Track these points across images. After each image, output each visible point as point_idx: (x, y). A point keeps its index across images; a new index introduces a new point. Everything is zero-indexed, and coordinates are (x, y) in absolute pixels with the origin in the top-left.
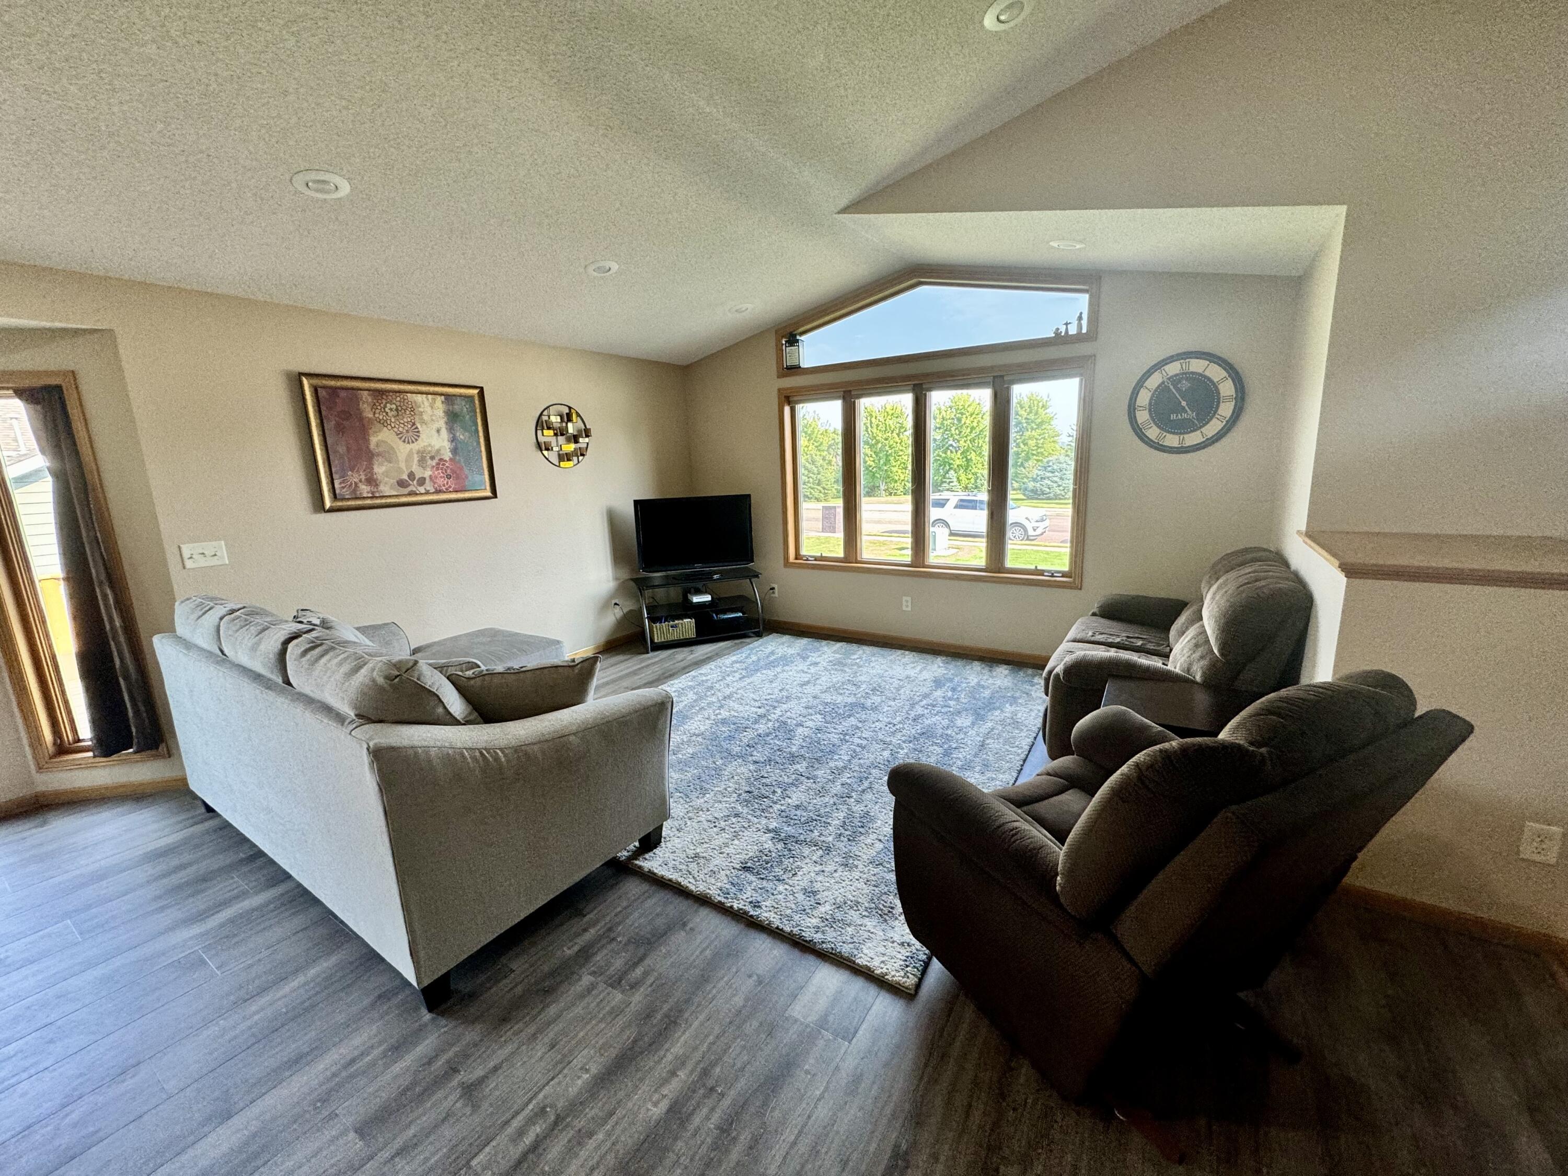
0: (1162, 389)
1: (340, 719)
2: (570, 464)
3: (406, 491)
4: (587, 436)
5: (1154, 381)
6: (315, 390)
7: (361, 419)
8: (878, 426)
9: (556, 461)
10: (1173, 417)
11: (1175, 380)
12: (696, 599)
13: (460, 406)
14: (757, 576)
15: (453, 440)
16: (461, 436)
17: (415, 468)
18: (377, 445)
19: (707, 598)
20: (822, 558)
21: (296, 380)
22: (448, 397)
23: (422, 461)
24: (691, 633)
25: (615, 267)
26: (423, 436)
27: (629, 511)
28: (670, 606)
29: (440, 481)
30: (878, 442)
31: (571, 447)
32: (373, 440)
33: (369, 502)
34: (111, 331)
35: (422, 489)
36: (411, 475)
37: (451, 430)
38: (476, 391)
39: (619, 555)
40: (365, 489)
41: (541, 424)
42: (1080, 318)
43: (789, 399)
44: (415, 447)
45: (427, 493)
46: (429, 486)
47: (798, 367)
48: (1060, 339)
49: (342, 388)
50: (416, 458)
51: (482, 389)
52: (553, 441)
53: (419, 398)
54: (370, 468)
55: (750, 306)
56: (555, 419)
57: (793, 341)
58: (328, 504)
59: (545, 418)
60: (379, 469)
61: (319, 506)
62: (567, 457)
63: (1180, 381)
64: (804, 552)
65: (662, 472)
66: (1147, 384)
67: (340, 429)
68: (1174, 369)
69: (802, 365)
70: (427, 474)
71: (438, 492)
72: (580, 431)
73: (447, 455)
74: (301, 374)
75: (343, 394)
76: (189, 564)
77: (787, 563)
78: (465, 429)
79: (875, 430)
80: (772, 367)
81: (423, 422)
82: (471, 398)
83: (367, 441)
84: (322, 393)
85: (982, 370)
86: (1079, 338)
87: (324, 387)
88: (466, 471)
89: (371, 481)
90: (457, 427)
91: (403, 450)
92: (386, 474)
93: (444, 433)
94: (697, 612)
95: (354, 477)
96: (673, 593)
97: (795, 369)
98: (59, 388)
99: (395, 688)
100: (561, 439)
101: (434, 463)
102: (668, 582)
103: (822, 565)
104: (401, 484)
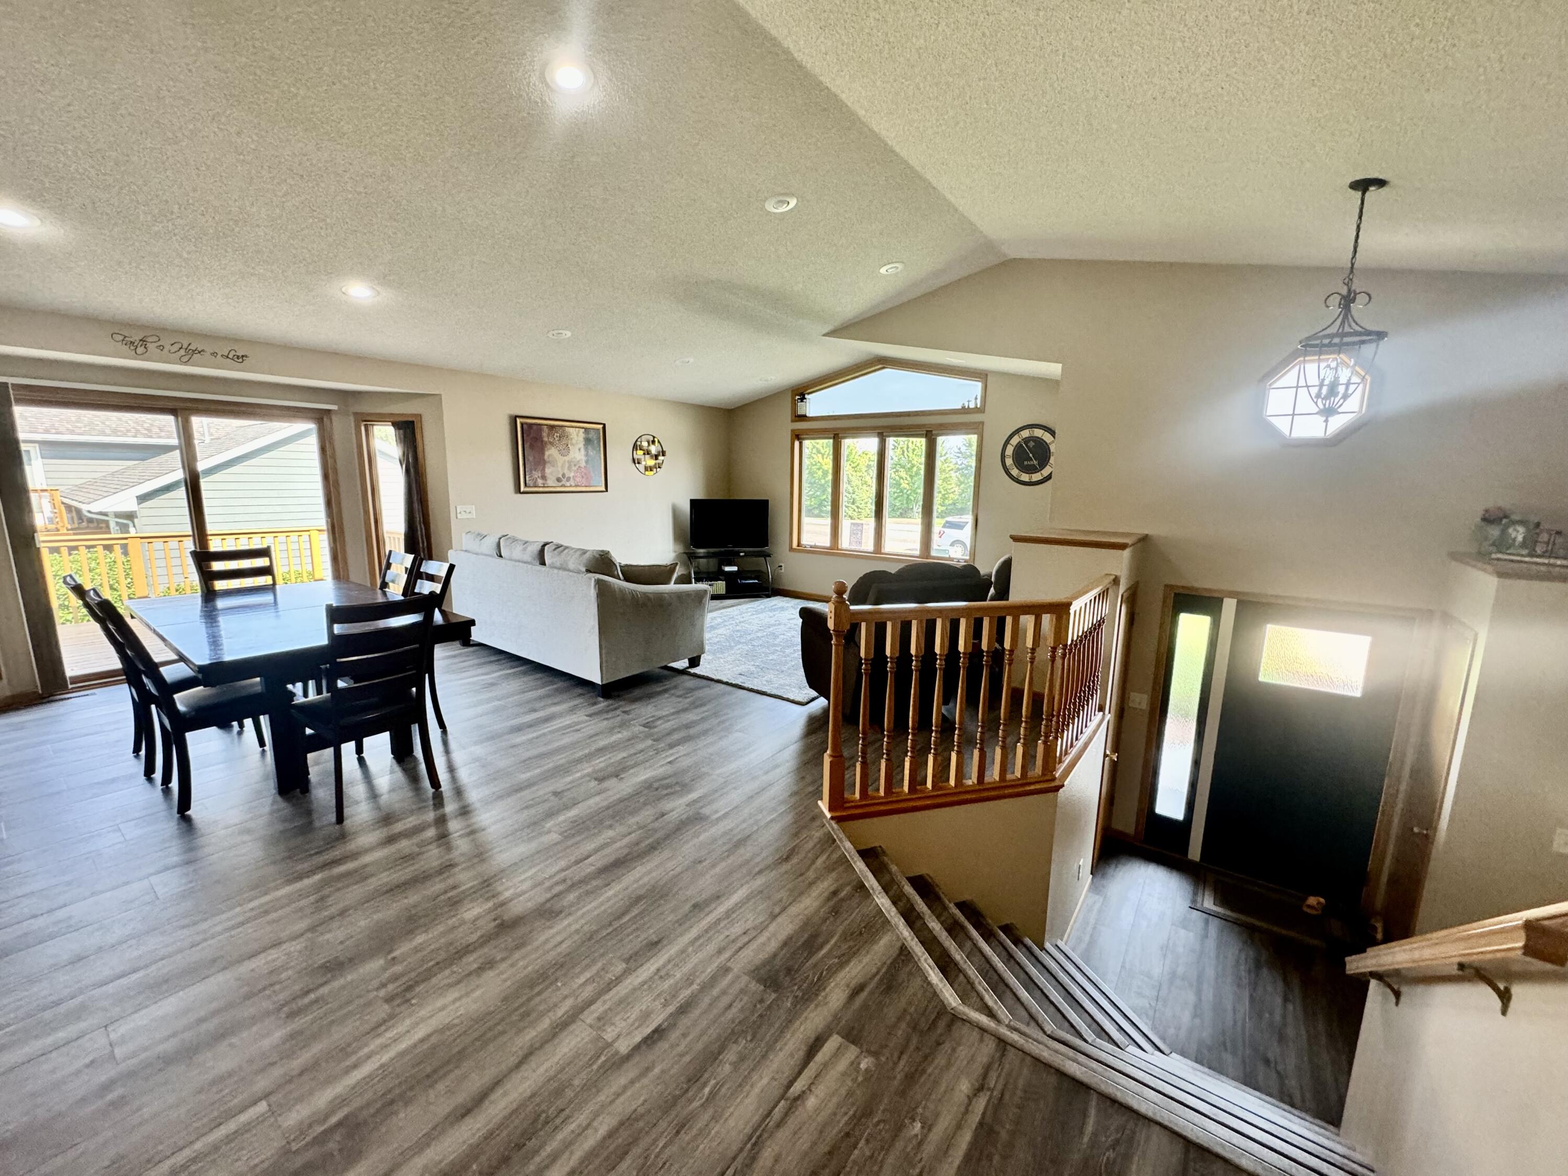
0: (1019, 447)
1: (579, 572)
2: (652, 473)
3: (560, 484)
4: (663, 455)
5: (1015, 440)
6: (522, 424)
7: (542, 441)
8: (914, 450)
9: (642, 470)
10: (1026, 463)
11: (1027, 440)
12: (727, 569)
13: (592, 435)
14: (769, 556)
15: (587, 455)
16: (591, 453)
17: (566, 471)
18: (549, 456)
19: (735, 569)
20: (815, 547)
21: (514, 419)
22: (586, 429)
23: (569, 468)
24: (722, 591)
25: (692, 360)
26: (571, 452)
27: (687, 507)
28: (708, 573)
29: (578, 479)
30: (913, 466)
31: (651, 462)
32: (547, 453)
33: (541, 489)
34: (440, 395)
35: (568, 484)
36: (564, 475)
37: (586, 449)
38: (601, 426)
39: (678, 536)
40: (540, 482)
41: (635, 447)
42: (976, 399)
43: (798, 436)
44: (566, 458)
45: (571, 486)
46: (572, 482)
47: (805, 416)
48: (965, 411)
49: (534, 424)
50: (567, 465)
51: (604, 425)
52: (642, 457)
53: (571, 430)
54: (543, 470)
55: (773, 378)
56: (645, 444)
57: (803, 399)
58: (522, 489)
59: (638, 443)
60: (548, 471)
61: (518, 490)
62: (650, 469)
63: (1029, 441)
64: (804, 542)
65: (710, 481)
66: (1011, 442)
67: (532, 447)
68: (1025, 434)
69: (808, 415)
70: (572, 475)
71: (577, 486)
72: (659, 452)
73: (583, 464)
74: (516, 417)
75: (535, 427)
76: (459, 516)
77: (791, 549)
78: (594, 449)
79: (910, 455)
80: (788, 415)
81: (572, 444)
82: (598, 430)
83: (543, 454)
84: (525, 426)
85: (919, 427)
86: (977, 410)
87: (526, 424)
88: (592, 474)
89: (544, 477)
90: (589, 447)
91: (560, 460)
92: (551, 474)
93: (583, 451)
94: (729, 577)
95: (537, 474)
96: (712, 564)
97: (803, 418)
98: (413, 422)
99: (603, 559)
100: (647, 456)
101: (575, 468)
102: (707, 556)
103: (814, 551)
104: (559, 480)
